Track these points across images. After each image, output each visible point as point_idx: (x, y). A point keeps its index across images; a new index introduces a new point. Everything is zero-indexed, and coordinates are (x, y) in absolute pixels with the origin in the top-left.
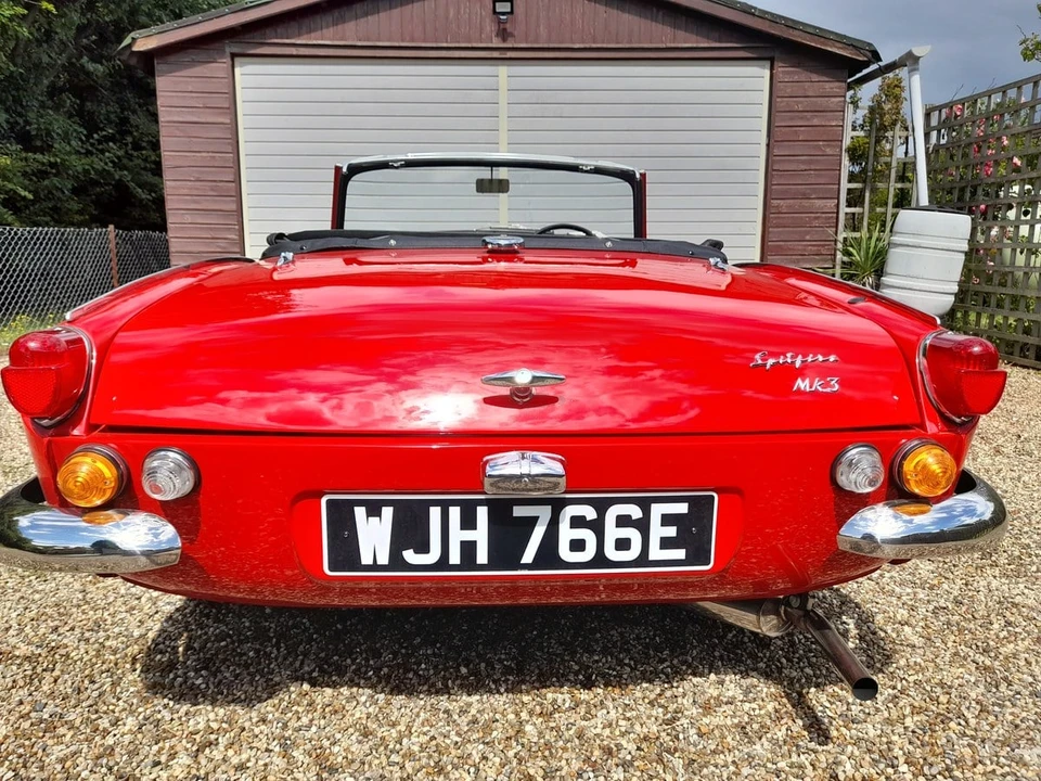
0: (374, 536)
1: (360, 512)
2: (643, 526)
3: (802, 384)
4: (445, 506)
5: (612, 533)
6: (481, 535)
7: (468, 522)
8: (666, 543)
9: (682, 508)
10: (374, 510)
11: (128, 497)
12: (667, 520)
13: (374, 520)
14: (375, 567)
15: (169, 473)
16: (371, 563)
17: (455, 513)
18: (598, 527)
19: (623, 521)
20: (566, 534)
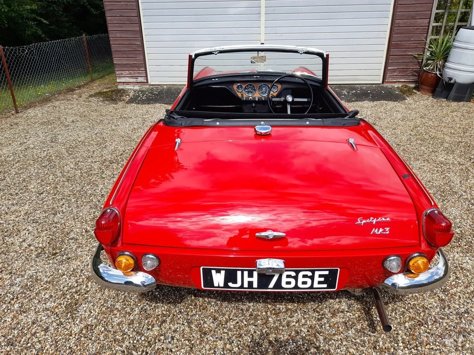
0: (218, 279)
1: (214, 272)
2: (312, 278)
3: (375, 231)
4: (242, 271)
5: (301, 279)
6: (255, 280)
7: (251, 275)
8: (320, 283)
9: (327, 273)
10: (218, 271)
11: (138, 267)
12: (320, 276)
13: (218, 274)
14: (219, 287)
15: (150, 261)
16: (218, 286)
17: (246, 273)
18: (296, 278)
19: (304, 276)
20: (284, 279)
